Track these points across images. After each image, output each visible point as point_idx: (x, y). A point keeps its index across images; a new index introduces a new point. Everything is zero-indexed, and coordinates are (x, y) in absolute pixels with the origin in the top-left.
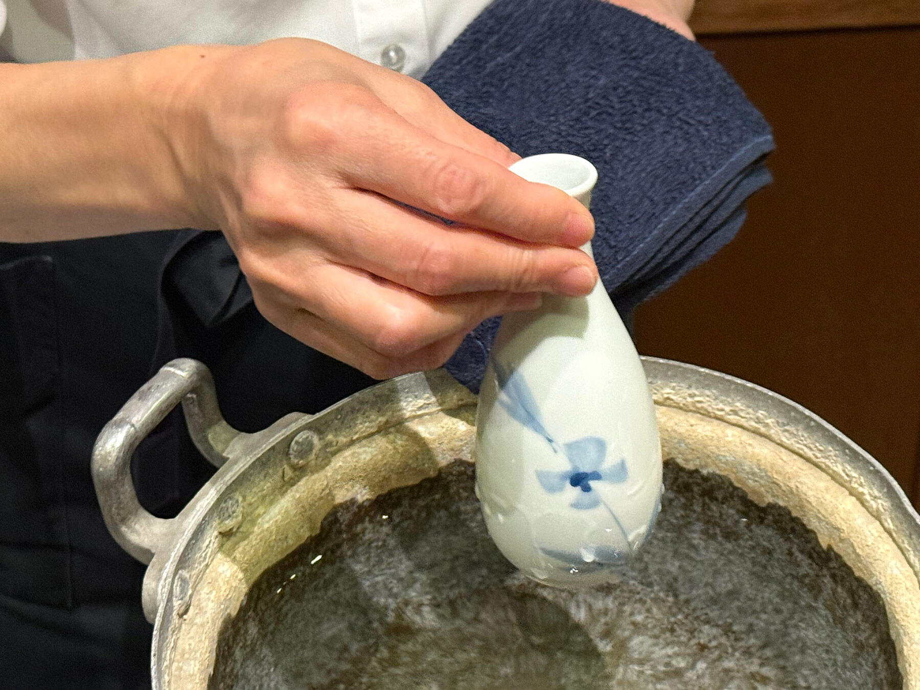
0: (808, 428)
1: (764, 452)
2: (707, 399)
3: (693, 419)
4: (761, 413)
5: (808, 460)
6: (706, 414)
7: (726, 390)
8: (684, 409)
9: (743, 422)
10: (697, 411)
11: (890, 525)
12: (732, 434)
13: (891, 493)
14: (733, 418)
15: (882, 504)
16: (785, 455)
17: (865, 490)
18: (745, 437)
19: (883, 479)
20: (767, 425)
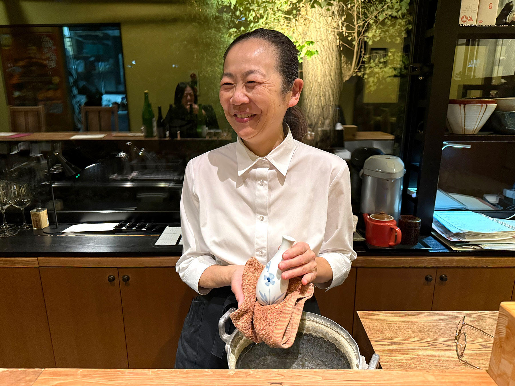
0: (334, 325)
1: (327, 329)
2: (317, 320)
3: (315, 323)
4: (326, 322)
5: (335, 331)
6: (317, 322)
7: (321, 318)
8: (313, 321)
9: (323, 324)
10: (316, 322)
11: (348, 341)
12: (322, 326)
13: (349, 336)
14: (322, 323)
15: (347, 338)
16: (331, 329)
17: (344, 335)
18: (324, 326)
19: (347, 333)
20: (327, 324)
